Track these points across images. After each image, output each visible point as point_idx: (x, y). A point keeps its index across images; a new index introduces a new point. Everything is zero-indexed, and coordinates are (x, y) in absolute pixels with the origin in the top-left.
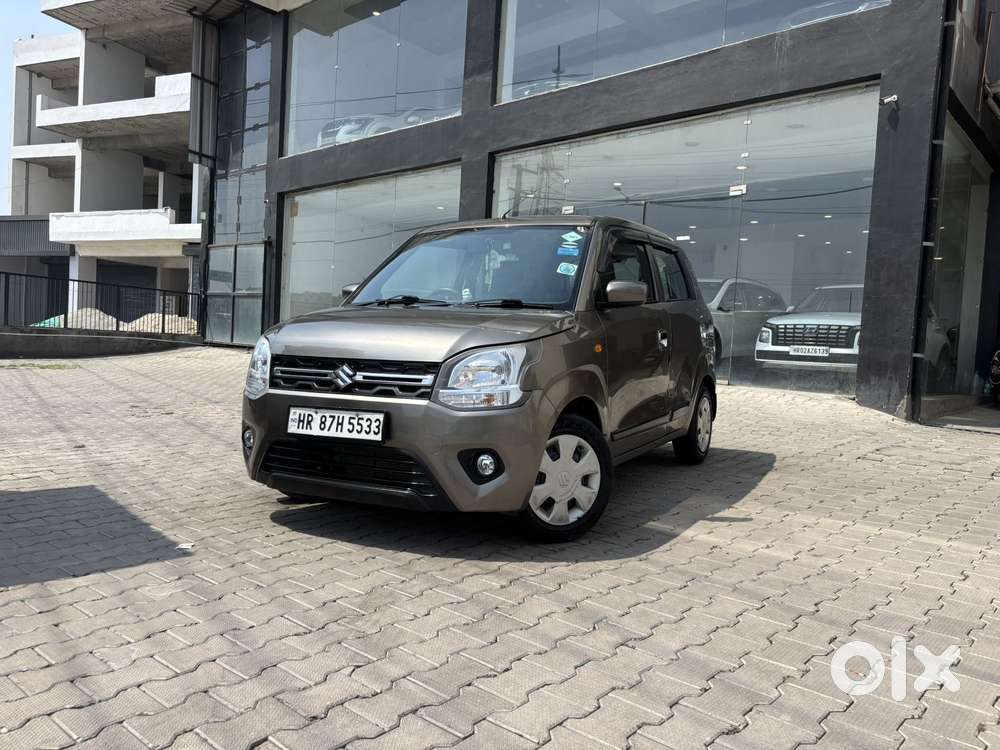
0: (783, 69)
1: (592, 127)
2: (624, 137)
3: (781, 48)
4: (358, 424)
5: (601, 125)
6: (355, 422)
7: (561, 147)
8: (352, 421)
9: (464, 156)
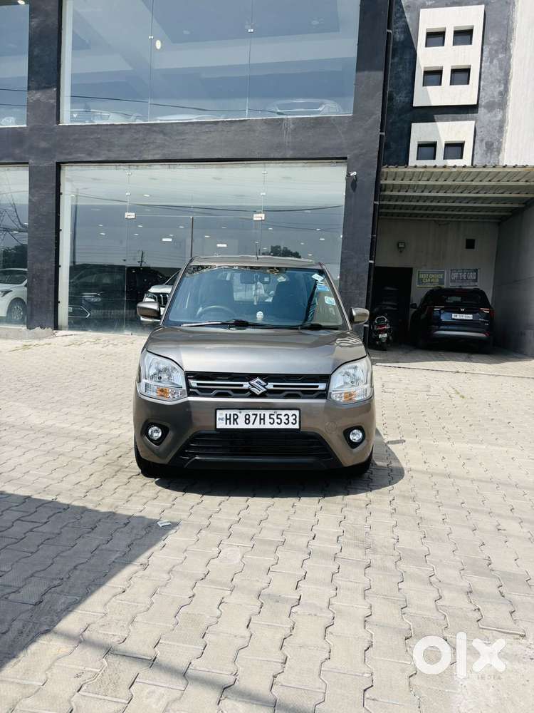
0: (288, 142)
1: (150, 158)
2: (174, 168)
3: (287, 128)
4: (278, 418)
5: (157, 157)
6: (275, 417)
7: (122, 167)
8: (272, 416)
9: (30, 161)
